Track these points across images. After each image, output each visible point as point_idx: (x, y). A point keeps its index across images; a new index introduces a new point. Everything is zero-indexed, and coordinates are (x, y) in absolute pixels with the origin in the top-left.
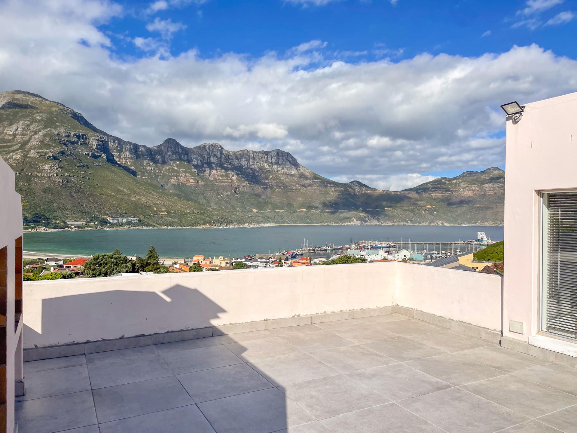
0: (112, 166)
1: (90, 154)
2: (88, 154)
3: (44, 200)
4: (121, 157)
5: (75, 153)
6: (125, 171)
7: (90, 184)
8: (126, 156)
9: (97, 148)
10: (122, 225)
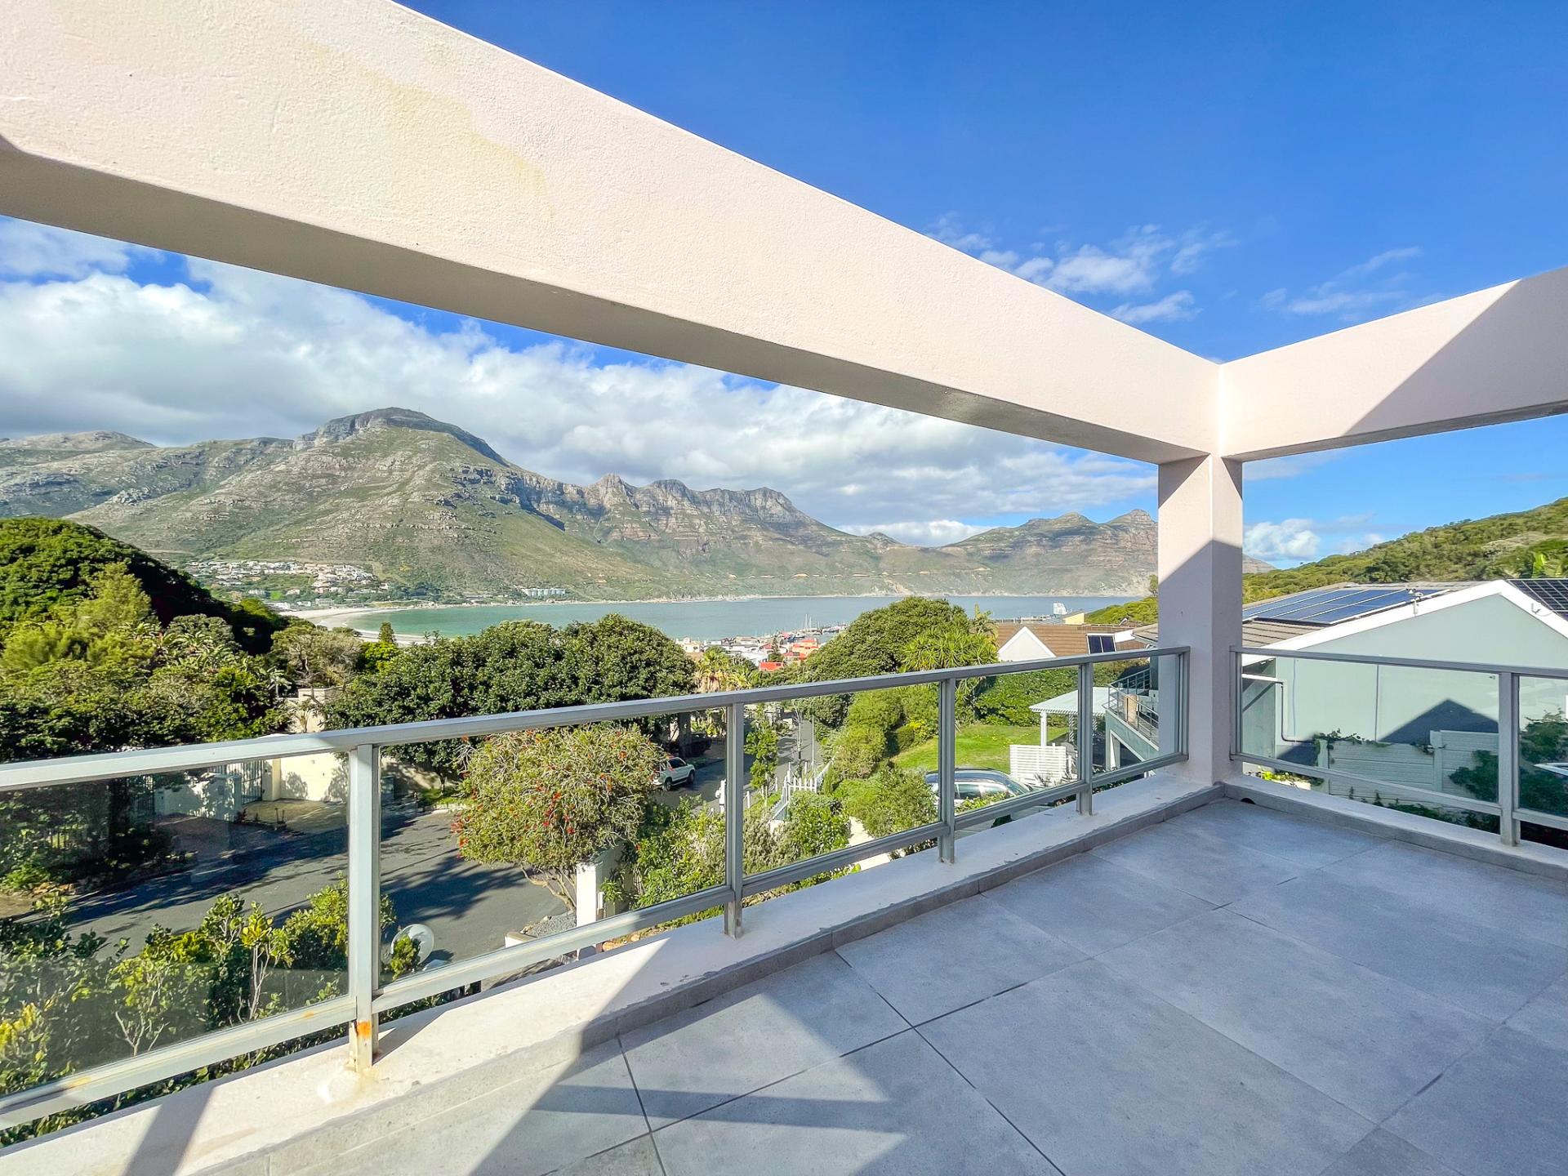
0: (528, 514)
1: (497, 497)
2: (494, 498)
3: (432, 563)
5: (476, 497)
6: (548, 523)
7: (496, 540)
9: (507, 489)
10: (542, 599)
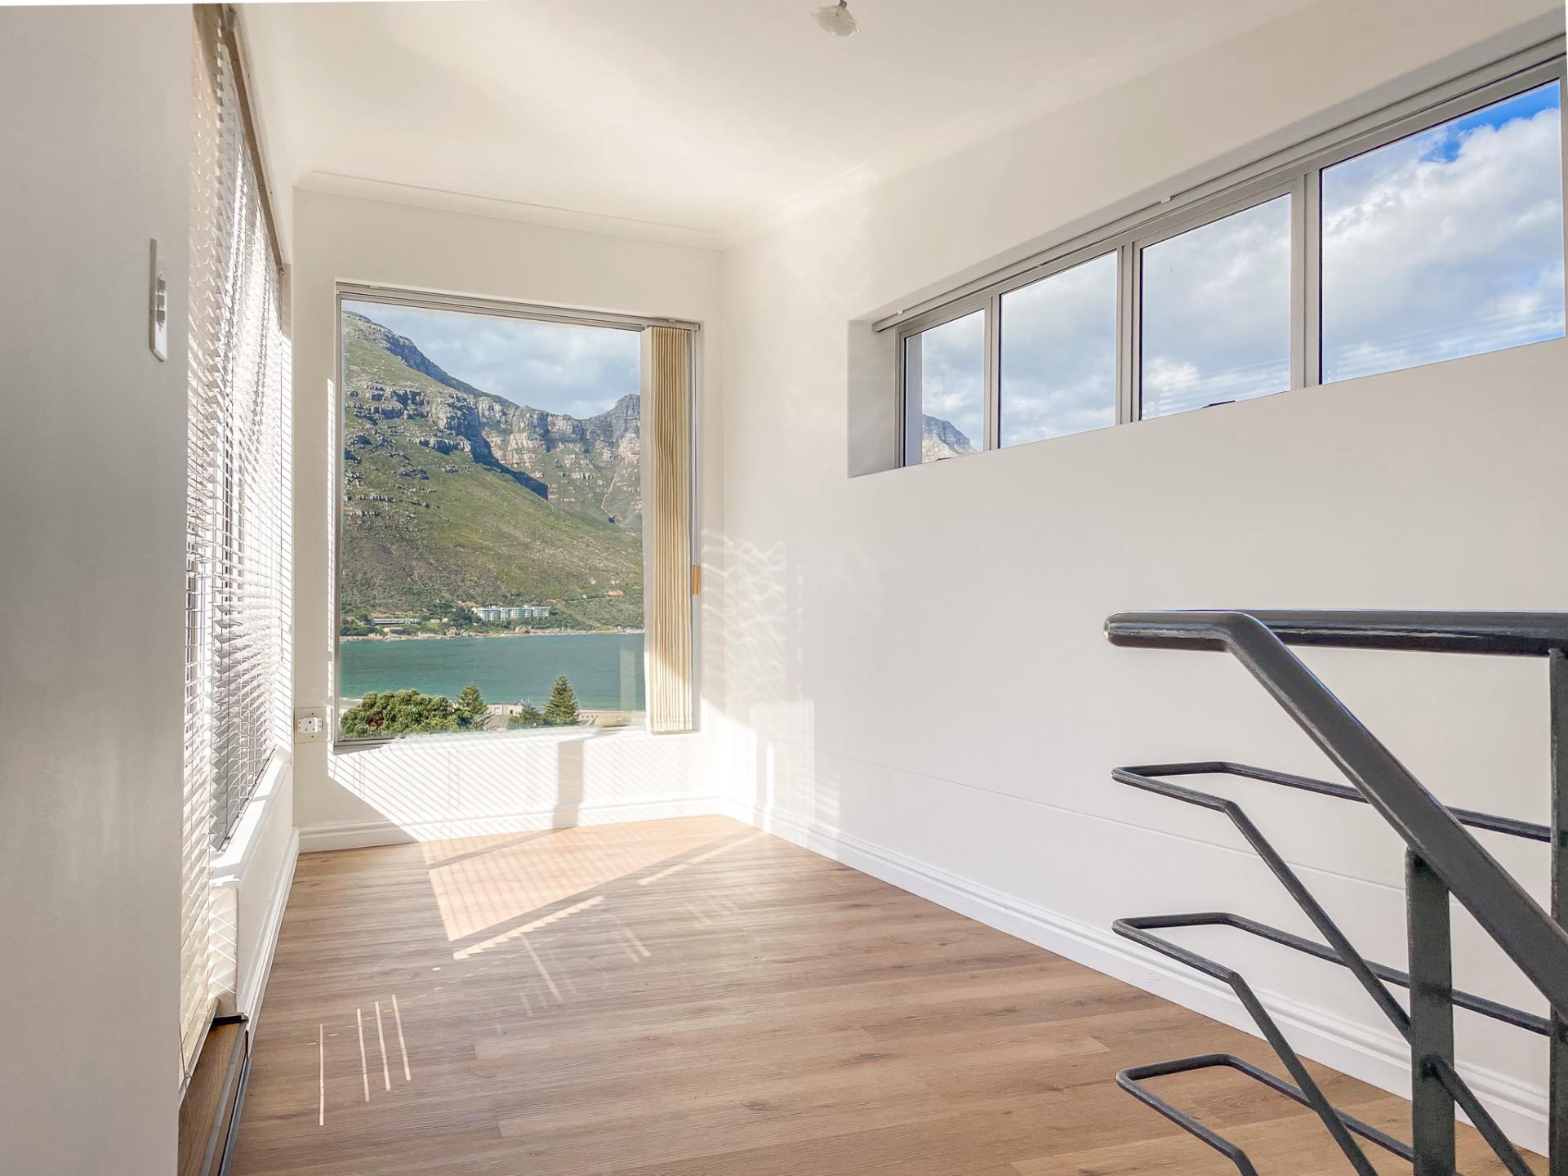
0: (485, 472)
1: (432, 441)
2: (426, 443)
4: (509, 449)
5: (395, 442)
6: (518, 484)
7: (429, 519)
8: (520, 446)
9: (450, 428)
10: (507, 625)
